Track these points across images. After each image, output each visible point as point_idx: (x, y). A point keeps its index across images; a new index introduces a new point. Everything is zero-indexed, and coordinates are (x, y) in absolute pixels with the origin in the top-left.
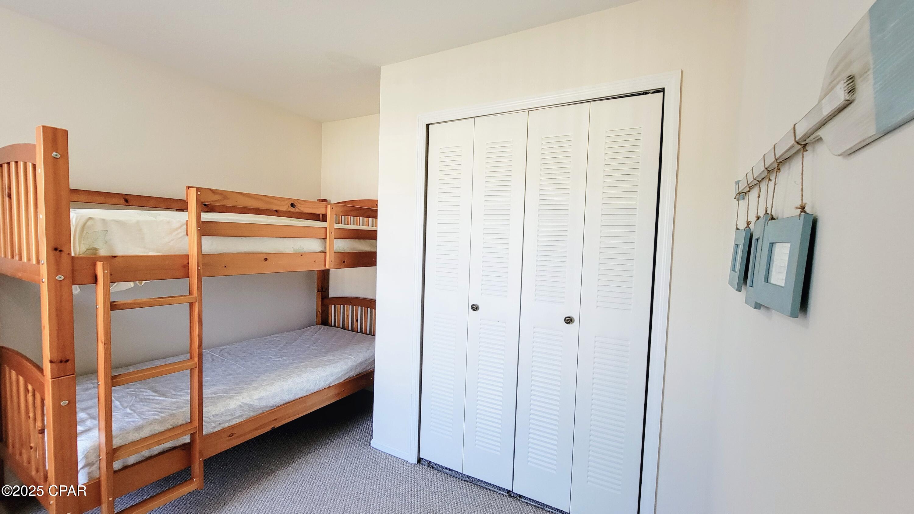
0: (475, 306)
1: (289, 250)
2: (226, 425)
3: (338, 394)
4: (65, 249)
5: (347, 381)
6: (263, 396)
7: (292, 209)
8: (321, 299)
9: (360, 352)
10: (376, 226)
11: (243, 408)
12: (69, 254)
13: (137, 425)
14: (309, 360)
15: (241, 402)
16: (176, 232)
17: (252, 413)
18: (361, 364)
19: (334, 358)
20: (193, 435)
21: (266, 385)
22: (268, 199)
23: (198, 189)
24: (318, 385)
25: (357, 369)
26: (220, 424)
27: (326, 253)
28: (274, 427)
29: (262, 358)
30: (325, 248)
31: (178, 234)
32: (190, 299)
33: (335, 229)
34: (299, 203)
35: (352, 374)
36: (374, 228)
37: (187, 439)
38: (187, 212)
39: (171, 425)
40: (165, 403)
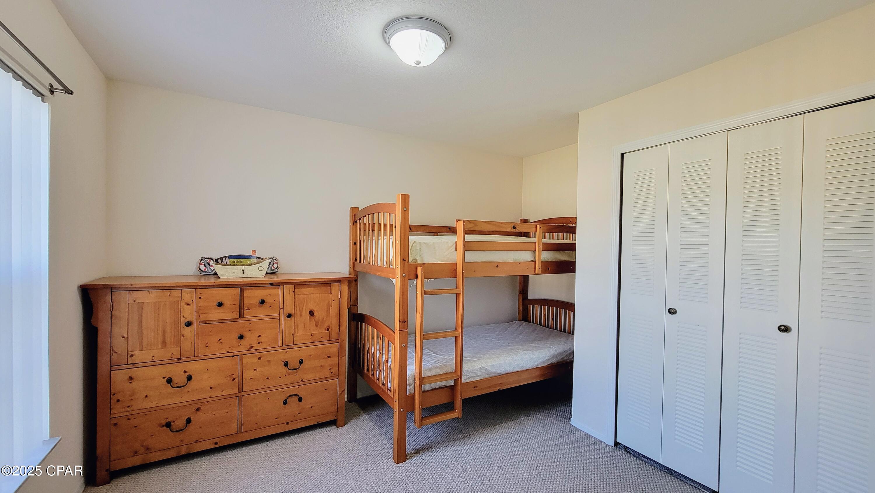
0: (672, 310)
1: (511, 260)
2: (472, 380)
3: (543, 375)
4: (406, 259)
5: (549, 366)
6: (494, 364)
7: (513, 230)
8: (522, 299)
9: (559, 344)
10: (575, 240)
11: (481, 370)
12: (408, 262)
13: (429, 367)
14: (521, 345)
15: (481, 366)
16: (450, 249)
17: (487, 375)
18: (561, 354)
19: (539, 346)
20: (456, 380)
21: (495, 358)
22: (498, 224)
23: (464, 221)
24: (529, 364)
25: (558, 357)
26: (469, 378)
27: (535, 262)
28: (500, 389)
29: (487, 339)
30: (535, 258)
31: (452, 249)
32: (457, 291)
33: (542, 244)
34: (518, 225)
35: (554, 361)
36: (573, 242)
37: (452, 383)
38: (457, 235)
39: (445, 371)
40: (438, 358)
